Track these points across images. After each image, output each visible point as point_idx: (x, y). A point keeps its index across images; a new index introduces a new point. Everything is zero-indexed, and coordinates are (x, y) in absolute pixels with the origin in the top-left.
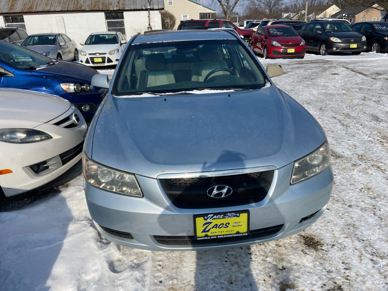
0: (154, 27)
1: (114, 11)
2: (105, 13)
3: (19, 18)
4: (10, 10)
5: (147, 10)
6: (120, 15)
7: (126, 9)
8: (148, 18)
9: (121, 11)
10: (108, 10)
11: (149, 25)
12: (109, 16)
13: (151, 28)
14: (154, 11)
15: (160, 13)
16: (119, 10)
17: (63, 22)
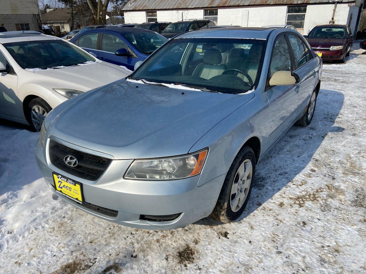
0: (337, 21)
1: (297, 4)
2: (289, 7)
3: (214, 11)
4: (209, 5)
5: (333, 3)
6: (302, 8)
7: (311, 2)
8: (333, 12)
9: (305, 5)
10: (291, 4)
11: (333, 19)
12: (292, 10)
13: (334, 23)
14: (342, 5)
15: (349, 6)
16: (303, 4)
17: (247, 15)
